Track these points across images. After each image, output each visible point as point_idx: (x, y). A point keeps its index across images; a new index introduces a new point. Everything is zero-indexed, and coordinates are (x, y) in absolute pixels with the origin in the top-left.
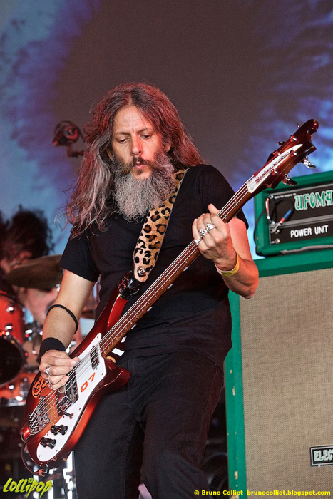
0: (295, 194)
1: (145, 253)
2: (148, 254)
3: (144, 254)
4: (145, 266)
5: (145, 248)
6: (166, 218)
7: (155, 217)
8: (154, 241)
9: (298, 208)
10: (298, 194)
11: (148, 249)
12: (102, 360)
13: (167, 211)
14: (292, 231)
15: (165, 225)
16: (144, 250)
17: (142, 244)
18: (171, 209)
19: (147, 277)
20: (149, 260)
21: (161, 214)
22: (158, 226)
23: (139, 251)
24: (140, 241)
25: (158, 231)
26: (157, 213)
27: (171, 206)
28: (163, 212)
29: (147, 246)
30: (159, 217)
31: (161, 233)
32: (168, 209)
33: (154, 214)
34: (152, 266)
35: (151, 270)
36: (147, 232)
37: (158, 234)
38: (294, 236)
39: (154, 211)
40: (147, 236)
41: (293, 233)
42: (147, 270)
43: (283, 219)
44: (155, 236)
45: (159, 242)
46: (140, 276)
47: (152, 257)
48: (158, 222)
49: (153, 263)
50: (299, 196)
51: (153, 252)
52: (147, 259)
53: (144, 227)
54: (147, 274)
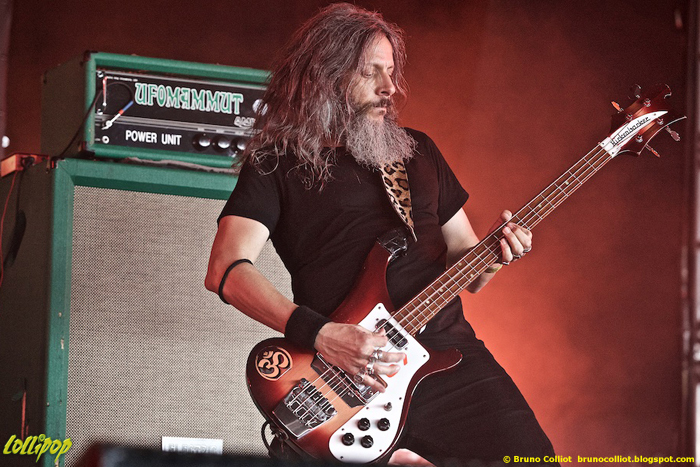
0: (136, 80)
9: (139, 100)
10: (141, 80)
14: (127, 131)
30: (393, 171)
36: (389, 185)
37: (401, 189)
38: (130, 138)
40: (393, 191)
41: (129, 134)
43: (122, 112)
44: (399, 191)
48: (395, 175)
50: (142, 85)
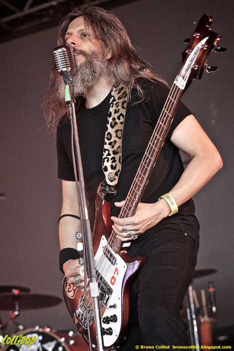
1: (111, 159)
2: (114, 159)
3: (110, 161)
4: (114, 171)
5: (110, 155)
6: (122, 123)
7: (113, 124)
8: (116, 147)
11: (112, 156)
12: (117, 256)
13: (121, 117)
15: (121, 130)
16: (110, 157)
17: (107, 152)
18: (124, 114)
19: (117, 180)
20: (116, 165)
21: (117, 120)
22: (116, 132)
23: (106, 160)
24: (106, 150)
25: (117, 136)
26: (114, 119)
27: (124, 112)
28: (119, 118)
29: (111, 153)
30: (116, 123)
31: (119, 138)
32: (121, 115)
33: (112, 121)
34: (119, 170)
35: (119, 173)
36: (109, 139)
37: (117, 139)
39: (112, 118)
40: (110, 144)
42: (116, 174)
44: (115, 142)
45: (119, 147)
46: (111, 181)
47: (117, 161)
48: (116, 128)
49: (119, 167)
51: (117, 157)
52: (114, 164)
53: (106, 136)
54: (117, 178)
